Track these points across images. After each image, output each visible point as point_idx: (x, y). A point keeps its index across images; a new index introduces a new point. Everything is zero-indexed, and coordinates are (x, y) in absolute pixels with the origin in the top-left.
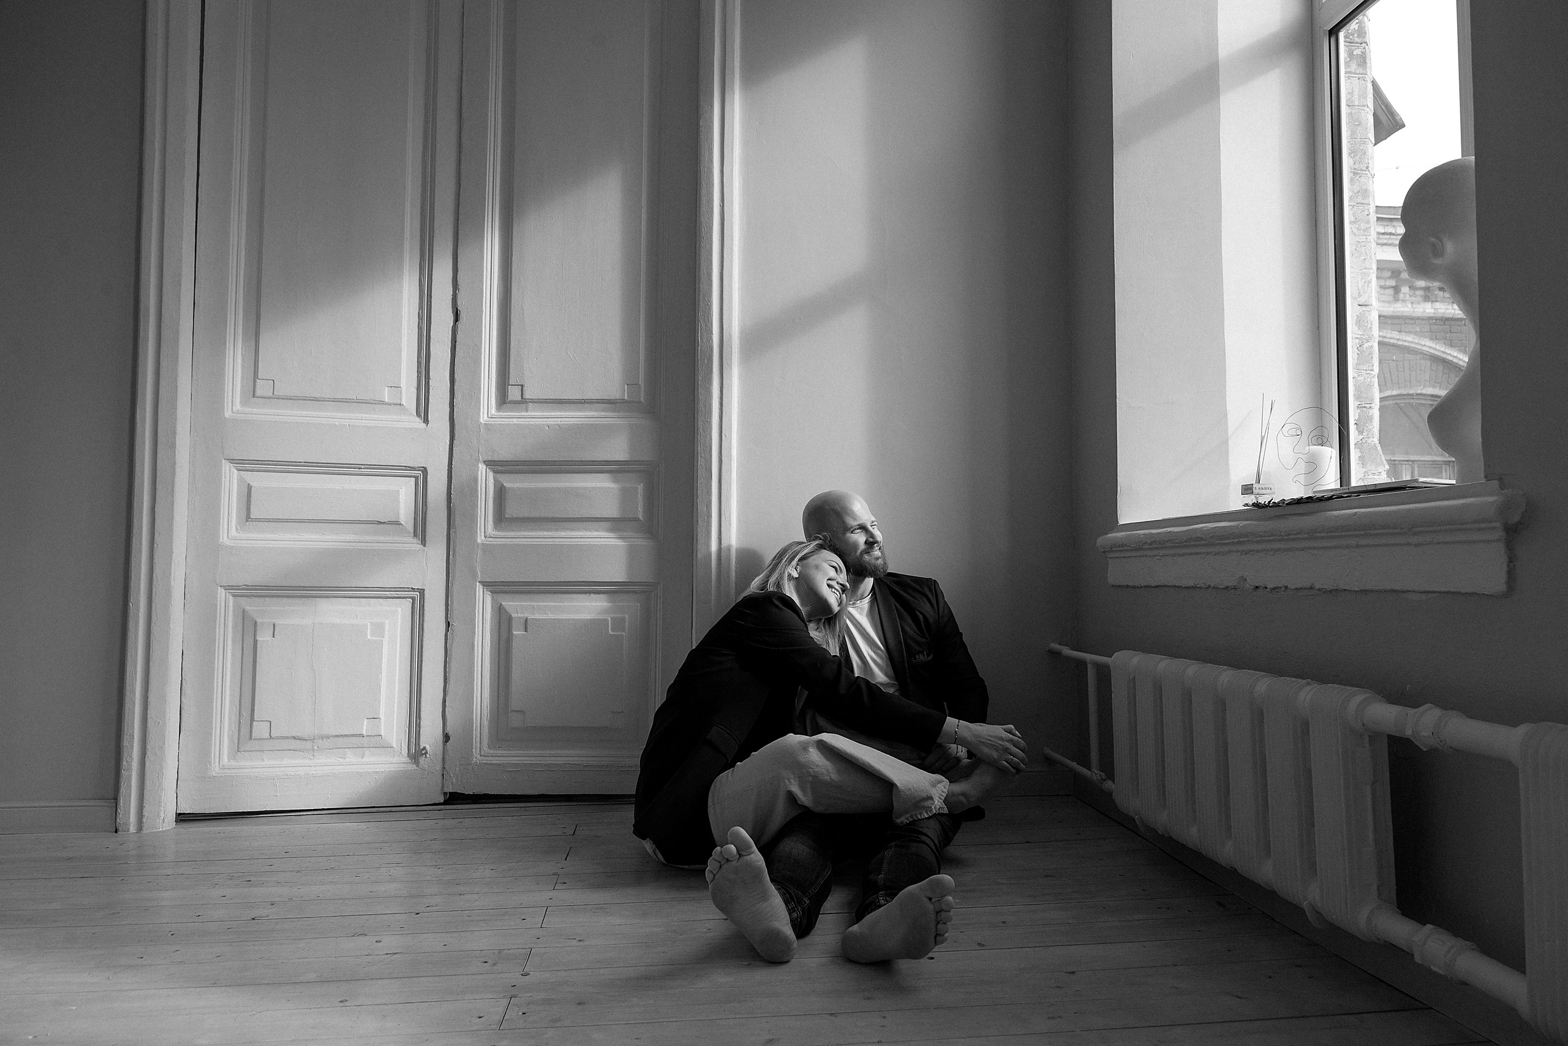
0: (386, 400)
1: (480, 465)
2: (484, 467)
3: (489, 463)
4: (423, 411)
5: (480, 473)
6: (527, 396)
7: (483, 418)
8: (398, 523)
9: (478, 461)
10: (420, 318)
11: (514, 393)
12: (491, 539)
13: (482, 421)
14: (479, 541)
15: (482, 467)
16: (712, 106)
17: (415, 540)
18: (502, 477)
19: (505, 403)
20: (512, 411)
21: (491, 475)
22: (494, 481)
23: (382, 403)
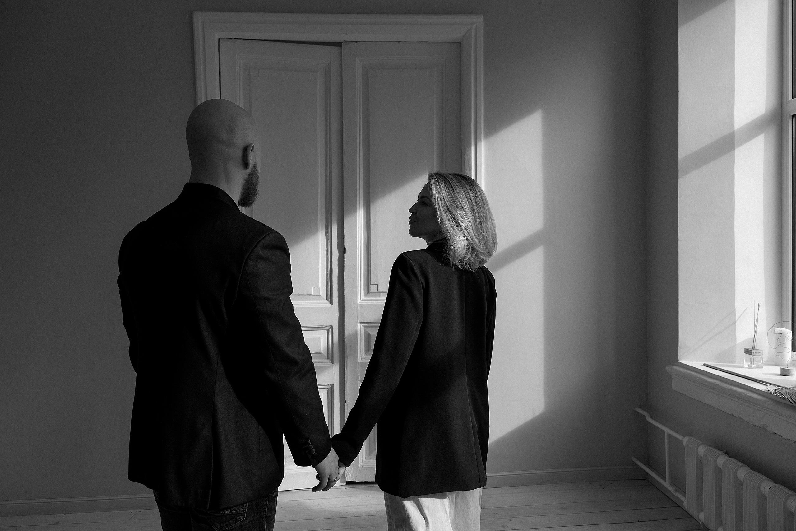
0: (313, 294)
1: (358, 324)
2: (360, 325)
3: (362, 323)
4: (330, 299)
5: (358, 328)
6: (380, 290)
7: (359, 302)
8: (320, 353)
9: (357, 322)
10: (327, 252)
11: (373, 288)
12: (364, 360)
13: (358, 303)
14: (359, 361)
15: (359, 325)
16: (471, 148)
17: (328, 361)
18: (368, 329)
19: (369, 293)
20: (372, 297)
21: (363, 328)
22: (364, 331)
23: (311, 295)
